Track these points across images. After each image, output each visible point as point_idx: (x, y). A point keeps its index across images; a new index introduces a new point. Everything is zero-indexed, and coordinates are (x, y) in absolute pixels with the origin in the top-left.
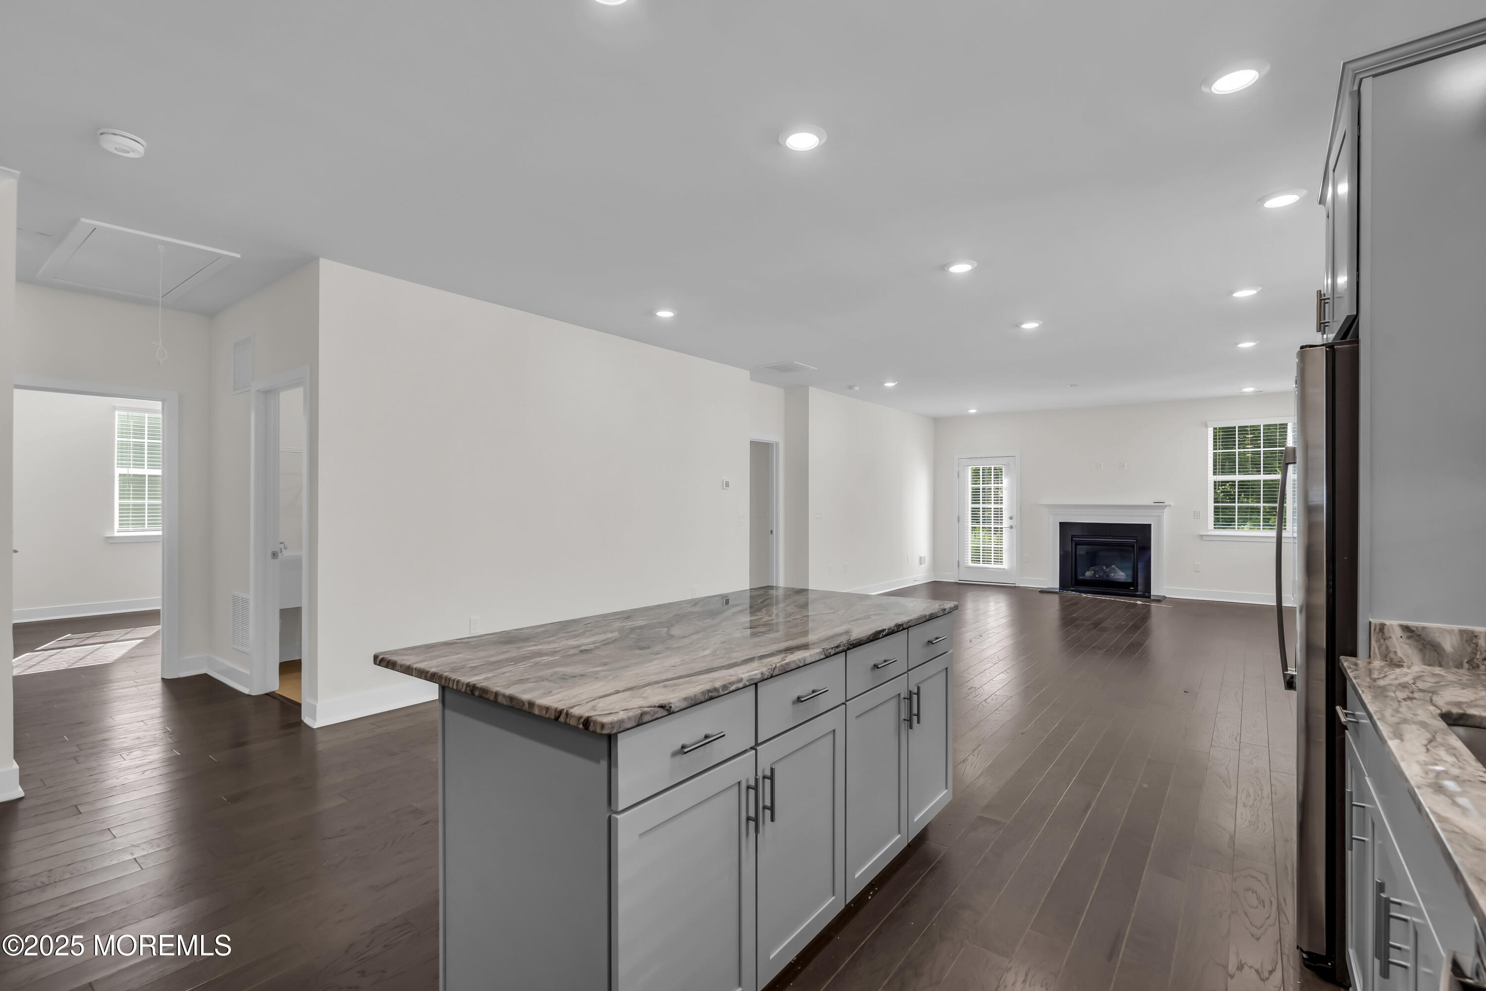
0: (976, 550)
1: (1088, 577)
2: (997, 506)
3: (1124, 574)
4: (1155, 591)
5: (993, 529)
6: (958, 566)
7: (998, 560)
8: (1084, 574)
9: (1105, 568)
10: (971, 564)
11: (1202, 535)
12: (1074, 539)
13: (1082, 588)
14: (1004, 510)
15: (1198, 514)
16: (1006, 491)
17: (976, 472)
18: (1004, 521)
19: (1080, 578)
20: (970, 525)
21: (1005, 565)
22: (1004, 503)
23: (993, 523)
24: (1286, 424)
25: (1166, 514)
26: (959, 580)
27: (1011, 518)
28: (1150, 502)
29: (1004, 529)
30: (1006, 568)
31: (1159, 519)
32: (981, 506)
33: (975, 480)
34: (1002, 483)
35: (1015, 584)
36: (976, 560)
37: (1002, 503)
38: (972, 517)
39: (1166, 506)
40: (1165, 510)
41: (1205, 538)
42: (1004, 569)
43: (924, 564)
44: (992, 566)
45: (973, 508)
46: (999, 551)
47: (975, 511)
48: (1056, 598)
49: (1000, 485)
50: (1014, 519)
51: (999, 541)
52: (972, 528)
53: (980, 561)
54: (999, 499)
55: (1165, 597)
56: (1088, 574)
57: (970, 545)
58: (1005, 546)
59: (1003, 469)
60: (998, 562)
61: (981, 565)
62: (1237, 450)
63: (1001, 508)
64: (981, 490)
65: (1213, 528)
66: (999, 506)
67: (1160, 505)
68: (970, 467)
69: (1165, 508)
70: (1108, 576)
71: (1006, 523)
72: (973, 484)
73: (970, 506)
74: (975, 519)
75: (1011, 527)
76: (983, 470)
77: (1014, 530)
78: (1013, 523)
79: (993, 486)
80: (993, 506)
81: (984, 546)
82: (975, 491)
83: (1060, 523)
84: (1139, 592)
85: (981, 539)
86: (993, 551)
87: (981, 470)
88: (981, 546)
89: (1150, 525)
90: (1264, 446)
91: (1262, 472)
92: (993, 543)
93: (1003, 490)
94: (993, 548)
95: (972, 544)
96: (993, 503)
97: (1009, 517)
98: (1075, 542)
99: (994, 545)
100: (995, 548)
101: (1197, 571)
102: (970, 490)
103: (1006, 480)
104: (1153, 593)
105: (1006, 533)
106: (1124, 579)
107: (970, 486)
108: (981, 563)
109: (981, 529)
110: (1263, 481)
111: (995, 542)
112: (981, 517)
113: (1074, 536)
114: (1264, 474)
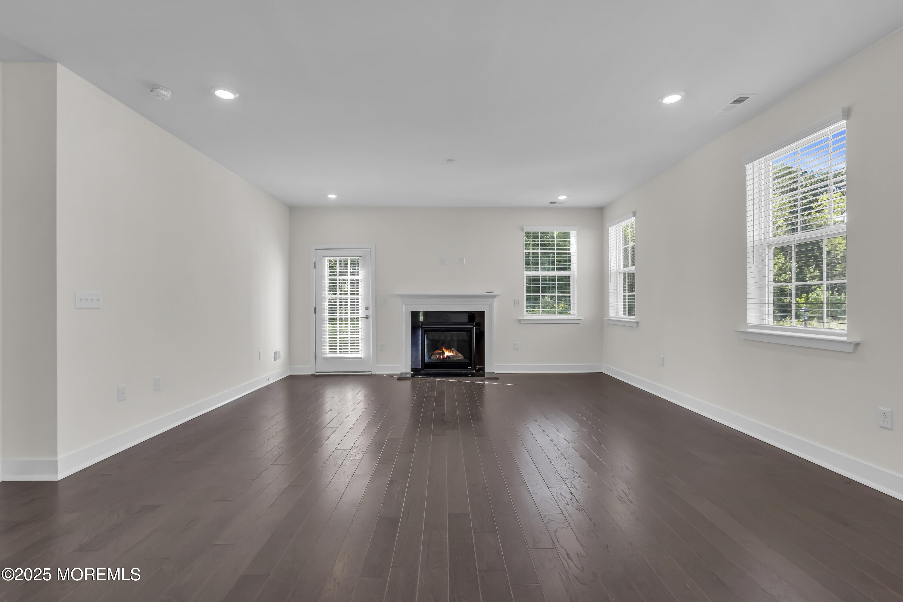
0: (333, 340)
1: (435, 361)
2: (353, 297)
3: (462, 356)
4: (488, 369)
6: (315, 358)
8: (431, 358)
10: (328, 355)
11: (520, 320)
12: (423, 326)
13: (430, 372)
14: (360, 300)
15: (517, 303)
16: (362, 282)
17: (333, 263)
18: (359, 311)
19: (428, 361)
20: (327, 316)
21: (361, 355)
22: (360, 294)
23: (349, 314)
24: (570, 232)
25: (496, 302)
26: (316, 372)
27: (367, 308)
28: (483, 293)
29: (360, 319)
30: (362, 357)
31: (490, 306)
32: (338, 297)
33: (332, 271)
34: (358, 275)
35: (372, 372)
36: (333, 349)
37: (358, 294)
38: (329, 308)
39: (496, 296)
40: (495, 299)
41: (522, 322)
42: (361, 358)
43: (279, 358)
44: (349, 355)
45: (329, 299)
46: (355, 341)
47: (332, 302)
48: (408, 383)
49: (356, 277)
50: (370, 309)
51: (355, 331)
52: (330, 318)
53: (337, 351)
54: (356, 290)
55: (495, 374)
56: (434, 357)
57: (327, 337)
58: (361, 335)
59: (360, 261)
60: (354, 351)
61: (339, 355)
62: (540, 251)
63: (358, 299)
64: (338, 282)
65: (526, 313)
66: (355, 297)
67: (490, 296)
68: (327, 258)
69: (495, 298)
71: (362, 313)
72: (330, 275)
73: (327, 297)
74: (332, 311)
75: (367, 317)
76: (340, 261)
77: (370, 320)
78: (368, 313)
79: (349, 277)
80: (349, 297)
81: (341, 336)
82: (333, 282)
83: (412, 312)
84: (473, 371)
85: (338, 330)
86: (349, 342)
87: (338, 261)
88: (338, 336)
89: (484, 312)
90: (557, 249)
91: (556, 269)
92: (349, 333)
93: (360, 281)
94: (349, 338)
95: (329, 335)
96: (349, 294)
97: (365, 308)
98: (424, 329)
99: (351, 335)
100: (351, 338)
101: (517, 349)
102: (327, 282)
103: (362, 272)
104: (487, 370)
105: (361, 324)
106: (463, 360)
107: (327, 277)
108: (338, 353)
109: (338, 320)
110: (558, 276)
111: (351, 332)
112: (338, 308)
113: (423, 324)
114: (557, 270)
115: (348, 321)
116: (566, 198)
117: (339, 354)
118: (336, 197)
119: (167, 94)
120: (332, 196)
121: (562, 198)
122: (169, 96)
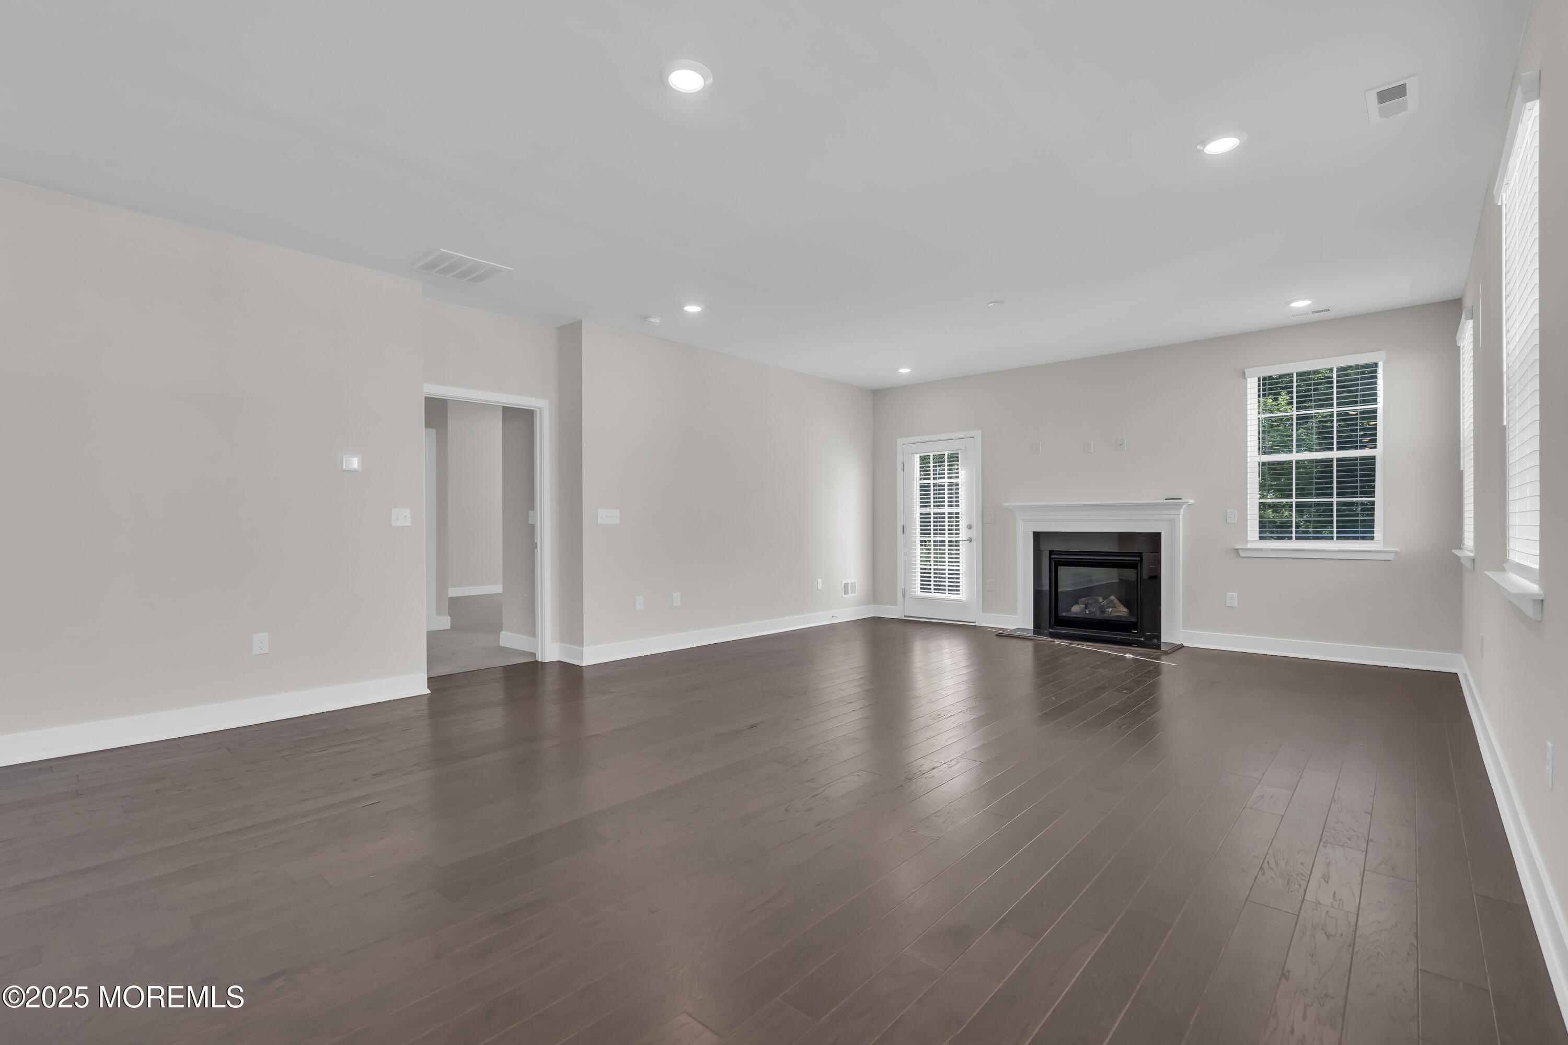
0: (926, 573)
1: (1074, 614)
2: (952, 510)
3: (1125, 610)
4: (1166, 636)
5: (947, 543)
6: (904, 596)
7: (954, 589)
8: (1069, 610)
9: (1101, 599)
10: (919, 593)
11: (1240, 549)
13: (1065, 630)
14: (961, 515)
15: (1233, 517)
16: (963, 489)
17: (925, 460)
18: (960, 532)
19: (1064, 614)
20: (918, 538)
21: (962, 596)
22: (961, 505)
23: (947, 535)
24: (1376, 365)
25: (1181, 515)
26: (905, 616)
27: (970, 527)
28: (1157, 498)
29: (960, 543)
30: (963, 599)
31: (1173, 522)
32: (932, 510)
33: (925, 471)
34: (958, 477)
35: (975, 623)
36: (925, 587)
37: (958, 505)
38: (921, 526)
39: (1181, 504)
40: (1180, 510)
41: (1245, 554)
42: (960, 601)
43: (854, 592)
44: (946, 596)
45: (921, 514)
46: (954, 575)
47: (925, 518)
48: (1029, 645)
49: (955, 479)
50: (975, 527)
51: (955, 560)
52: (921, 541)
53: (930, 589)
54: (955, 499)
55: (1181, 646)
56: (1076, 609)
57: (918, 567)
58: (962, 567)
59: (960, 456)
61: (932, 595)
62: (1295, 413)
63: (958, 513)
64: (932, 488)
65: (1258, 538)
66: (954, 510)
67: (1173, 502)
68: (918, 455)
69: (1180, 508)
70: (1104, 612)
71: (963, 535)
72: (921, 478)
73: (918, 510)
74: (925, 531)
75: (970, 540)
76: (934, 458)
77: (976, 543)
78: (974, 533)
79: (946, 481)
80: (946, 510)
81: (936, 567)
82: (925, 489)
83: (1034, 533)
84: (1142, 638)
85: (932, 557)
86: (947, 576)
87: (931, 458)
88: (933, 567)
89: (1159, 534)
90: (1338, 404)
91: (1335, 446)
92: (947, 563)
93: (960, 487)
94: (947, 570)
95: (921, 565)
96: (946, 506)
97: (968, 525)
98: (1055, 561)
99: (949, 566)
100: (949, 570)
101: (1231, 605)
102: (918, 488)
103: (963, 472)
104: (1164, 639)
105: (963, 549)
106: (1125, 617)
107: (918, 482)
108: (932, 590)
109: (932, 543)
110: (1337, 461)
111: (949, 562)
112: (932, 526)
113: (1053, 553)
114: (1338, 449)
115: (944, 546)
116: (1309, 305)
117: (935, 592)
118: (910, 370)
119: (656, 320)
120: (904, 371)
121: (1301, 304)
122: (659, 322)
